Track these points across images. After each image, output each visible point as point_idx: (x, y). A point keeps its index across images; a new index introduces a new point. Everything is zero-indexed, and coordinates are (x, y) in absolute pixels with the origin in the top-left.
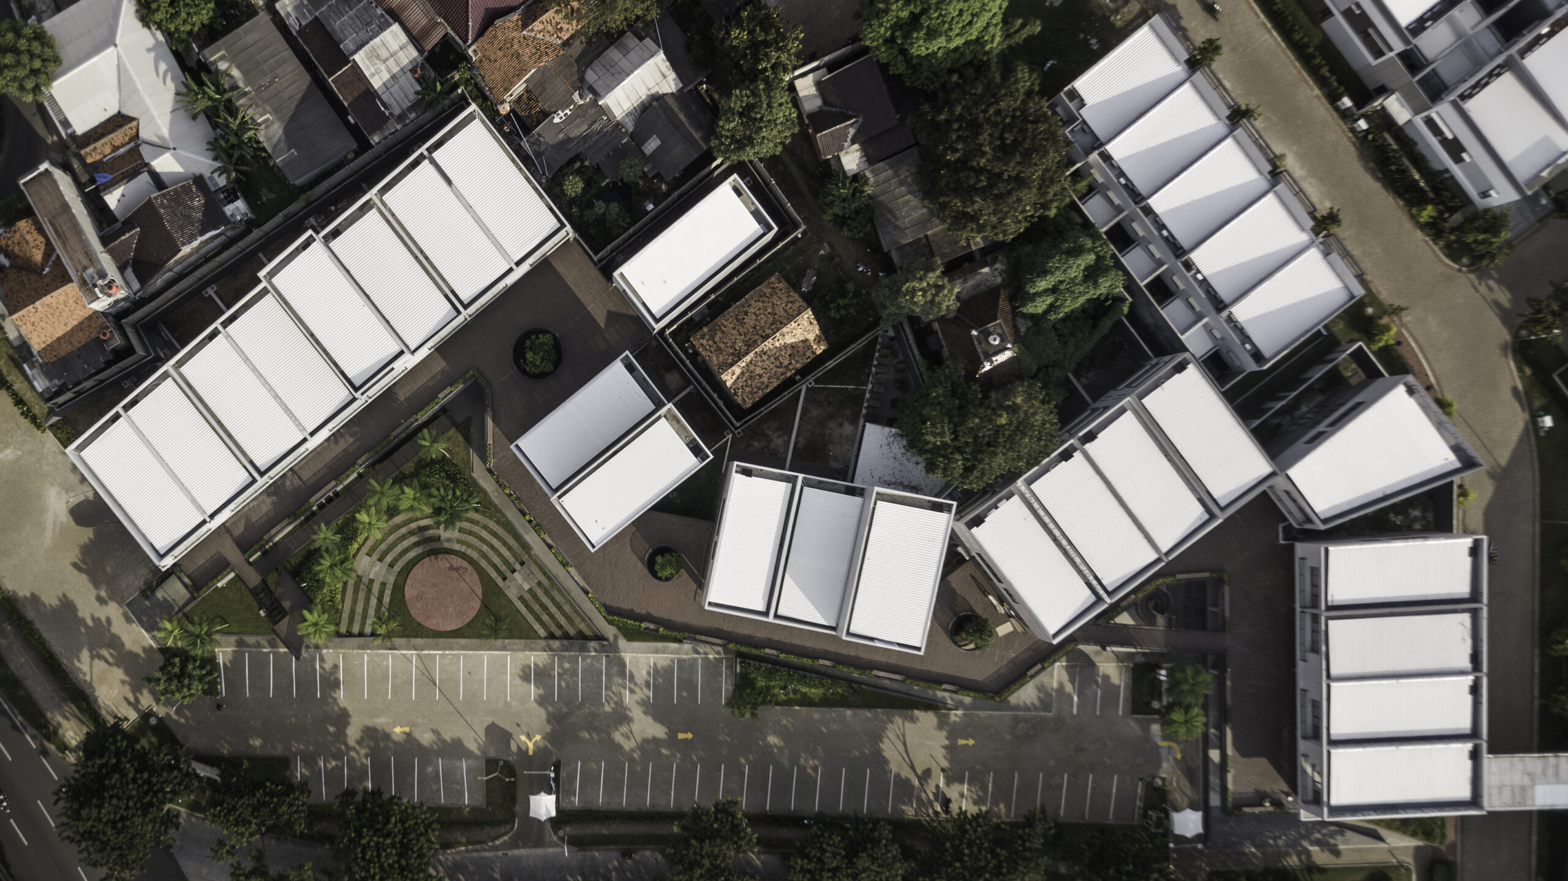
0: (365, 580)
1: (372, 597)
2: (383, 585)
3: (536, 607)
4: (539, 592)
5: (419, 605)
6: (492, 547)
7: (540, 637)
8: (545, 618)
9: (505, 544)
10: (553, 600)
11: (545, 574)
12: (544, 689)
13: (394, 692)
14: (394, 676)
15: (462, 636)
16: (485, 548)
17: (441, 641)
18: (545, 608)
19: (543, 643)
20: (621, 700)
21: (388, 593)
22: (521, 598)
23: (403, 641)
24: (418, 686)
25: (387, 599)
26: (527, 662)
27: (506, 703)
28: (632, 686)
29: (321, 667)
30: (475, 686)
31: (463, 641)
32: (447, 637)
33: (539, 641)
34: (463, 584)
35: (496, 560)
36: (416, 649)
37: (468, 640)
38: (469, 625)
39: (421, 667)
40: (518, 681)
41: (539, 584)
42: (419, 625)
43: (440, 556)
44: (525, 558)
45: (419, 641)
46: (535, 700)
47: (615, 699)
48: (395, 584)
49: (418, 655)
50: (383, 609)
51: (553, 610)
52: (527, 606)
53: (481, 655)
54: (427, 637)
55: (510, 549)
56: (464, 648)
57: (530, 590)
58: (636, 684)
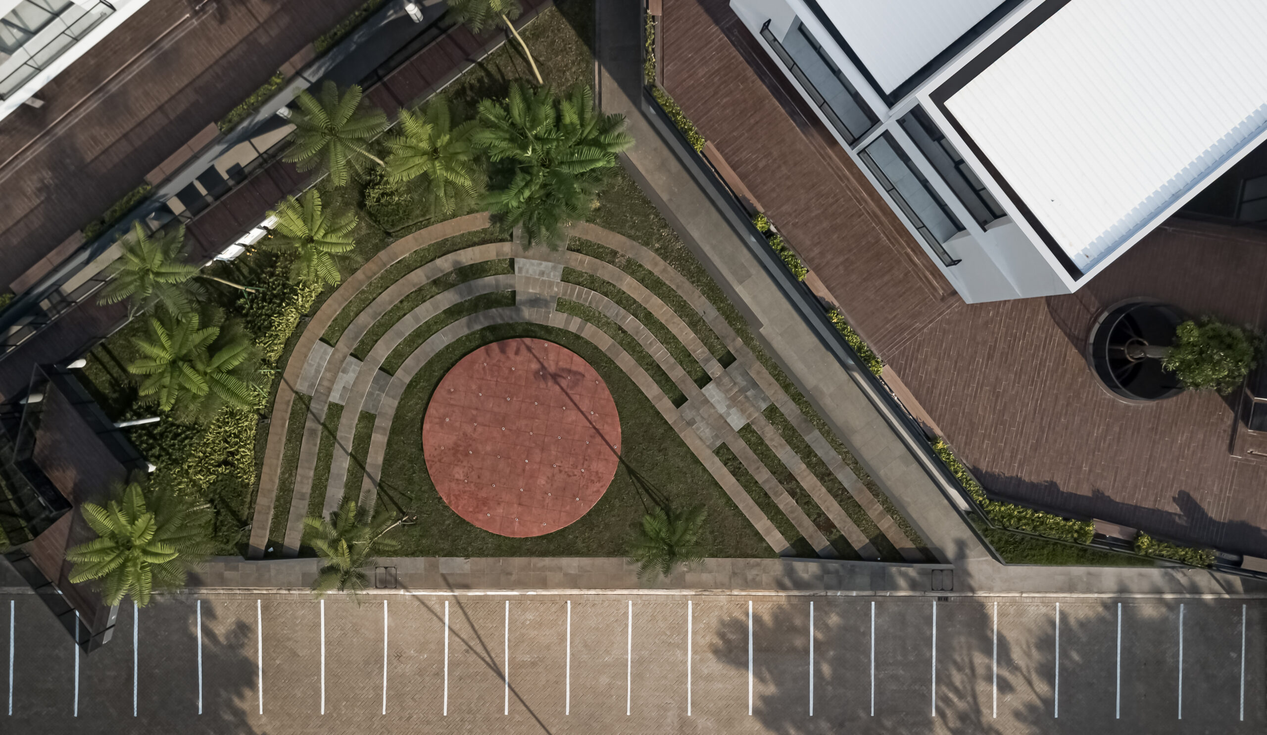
0: (320, 408)
1: (337, 452)
2: (368, 418)
3: (763, 475)
4: (772, 436)
5: (459, 473)
6: (648, 319)
7: (769, 553)
8: (785, 502)
9: (682, 308)
10: (807, 454)
11: (786, 387)
12: (778, 683)
13: (396, 696)
14: (397, 655)
15: (570, 551)
16: (630, 322)
17: (517, 562)
18: (786, 477)
19: (776, 566)
20: (978, 712)
21: (379, 440)
22: (723, 452)
23: (420, 563)
24: (457, 681)
25: (376, 458)
26: (738, 614)
27: (684, 722)
28: (1006, 674)
29: (206, 631)
30: (604, 680)
31: (571, 564)
32: (530, 553)
33: (767, 561)
34: (572, 416)
35: (659, 353)
36: (450, 587)
37: (585, 561)
38: (587, 521)
39: (466, 632)
40: (714, 666)
41: (772, 413)
42: (461, 522)
43: (513, 344)
44: (736, 345)
45: (460, 565)
46: (756, 711)
47: (961, 705)
48: (398, 417)
49: (458, 602)
50: (367, 484)
51: (808, 481)
52: (738, 471)
53: (618, 600)
54: (481, 553)
55: (695, 322)
56: (574, 583)
57: (747, 430)
58: (1015, 669)
